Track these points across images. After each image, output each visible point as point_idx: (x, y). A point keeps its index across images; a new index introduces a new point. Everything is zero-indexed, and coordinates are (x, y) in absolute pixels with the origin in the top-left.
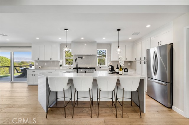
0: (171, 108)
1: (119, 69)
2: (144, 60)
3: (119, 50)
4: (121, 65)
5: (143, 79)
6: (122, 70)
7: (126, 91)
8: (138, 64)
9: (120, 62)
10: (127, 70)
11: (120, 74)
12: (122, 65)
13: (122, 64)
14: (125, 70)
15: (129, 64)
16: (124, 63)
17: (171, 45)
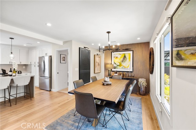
0: (50, 91)
1: (12, 71)
2: (37, 64)
3: (12, 56)
4: (14, 69)
5: (33, 77)
6: (16, 72)
7: (20, 86)
8: (33, 67)
9: (13, 66)
10: (21, 72)
11: (13, 76)
12: (16, 69)
13: (16, 67)
14: (18, 72)
15: (24, 67)
16: (18, 67)
17: (51, 56)
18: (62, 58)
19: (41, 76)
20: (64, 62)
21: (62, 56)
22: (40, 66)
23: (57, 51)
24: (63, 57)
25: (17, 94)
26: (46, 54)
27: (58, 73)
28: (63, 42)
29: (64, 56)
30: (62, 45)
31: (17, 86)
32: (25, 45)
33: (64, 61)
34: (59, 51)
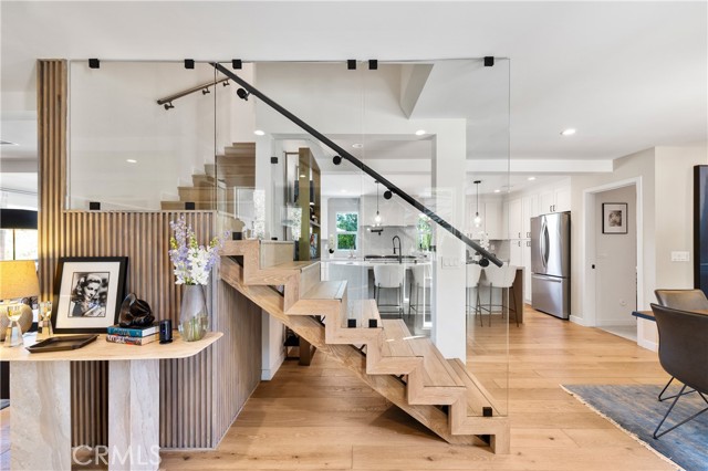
0: (567, 319)
2: (526, 239)
3: (478, 220)
5: (521, 270)
7: (496, 288)
8: (514, 247)
17: (568, 213)
18: (611, 216)
19: (536, 272)
20: (616, 229)
21: (609, 209)
22: (534, 244)
23: (591, 193)
24: (615, 212)
25: (491, 305)
26: (553, 208)
27: (593, 267)
28: (614, 161)
29: (617, 208)
30: (611, 170)
31: (491, 287)
32: (498, 191)
33: (620, 224)
34: (598, 195)
